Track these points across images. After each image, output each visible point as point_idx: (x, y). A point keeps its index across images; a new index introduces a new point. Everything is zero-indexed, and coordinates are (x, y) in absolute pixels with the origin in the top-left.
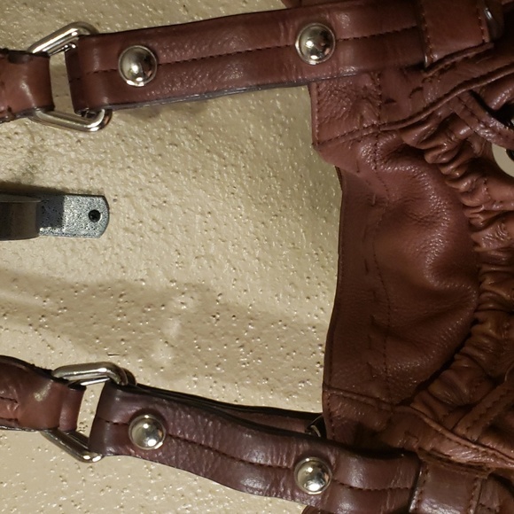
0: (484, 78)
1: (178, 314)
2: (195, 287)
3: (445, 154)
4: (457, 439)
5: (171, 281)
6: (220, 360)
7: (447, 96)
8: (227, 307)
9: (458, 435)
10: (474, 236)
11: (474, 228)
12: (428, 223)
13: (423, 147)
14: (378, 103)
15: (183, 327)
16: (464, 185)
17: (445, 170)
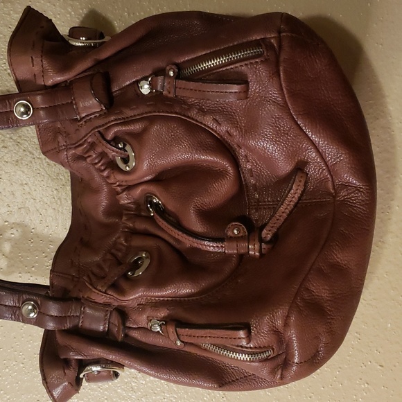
0: (103, 125)
1: (9, 240)
2: (19, 225)
3: (96, 158)
4: (97, 291)
5: (6, 222)
6: (34, 265)
7: (90, 132)
8: (37, 235)
9: (97, 290)
10: (118, 197)
11: (118, 193)
12: (97, 191)
13: (86, 156)
14: (65, 135)
15: (13, 247)
16: (105, 174)
17: (97, 166)
